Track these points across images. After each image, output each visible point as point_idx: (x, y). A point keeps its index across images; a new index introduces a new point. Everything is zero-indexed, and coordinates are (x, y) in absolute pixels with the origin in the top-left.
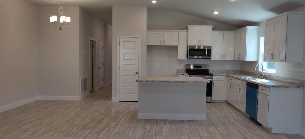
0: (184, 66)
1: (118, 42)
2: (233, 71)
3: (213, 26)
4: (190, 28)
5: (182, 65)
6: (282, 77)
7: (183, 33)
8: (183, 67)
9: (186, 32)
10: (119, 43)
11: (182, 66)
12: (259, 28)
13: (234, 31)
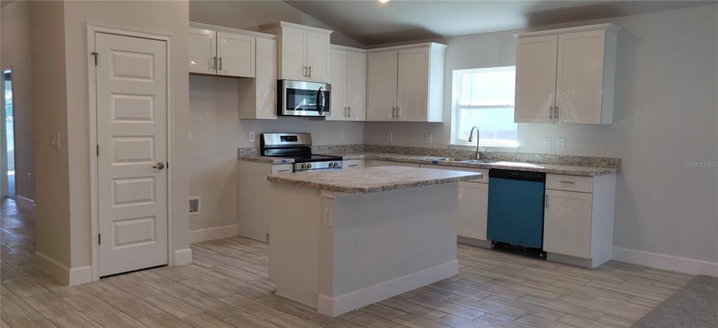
0: (256, 138)
1: (91, 49)
2: (352, 146)
3: (331, 32)
4: (288, 29)
5: (252, 135)
6: (546, 155)
7: (266, 42)
8: (253, 140)
9: (274, 39)
10: (95, 54)
11: (251, 139)
12: (446, 50)
13: (365, 51)
